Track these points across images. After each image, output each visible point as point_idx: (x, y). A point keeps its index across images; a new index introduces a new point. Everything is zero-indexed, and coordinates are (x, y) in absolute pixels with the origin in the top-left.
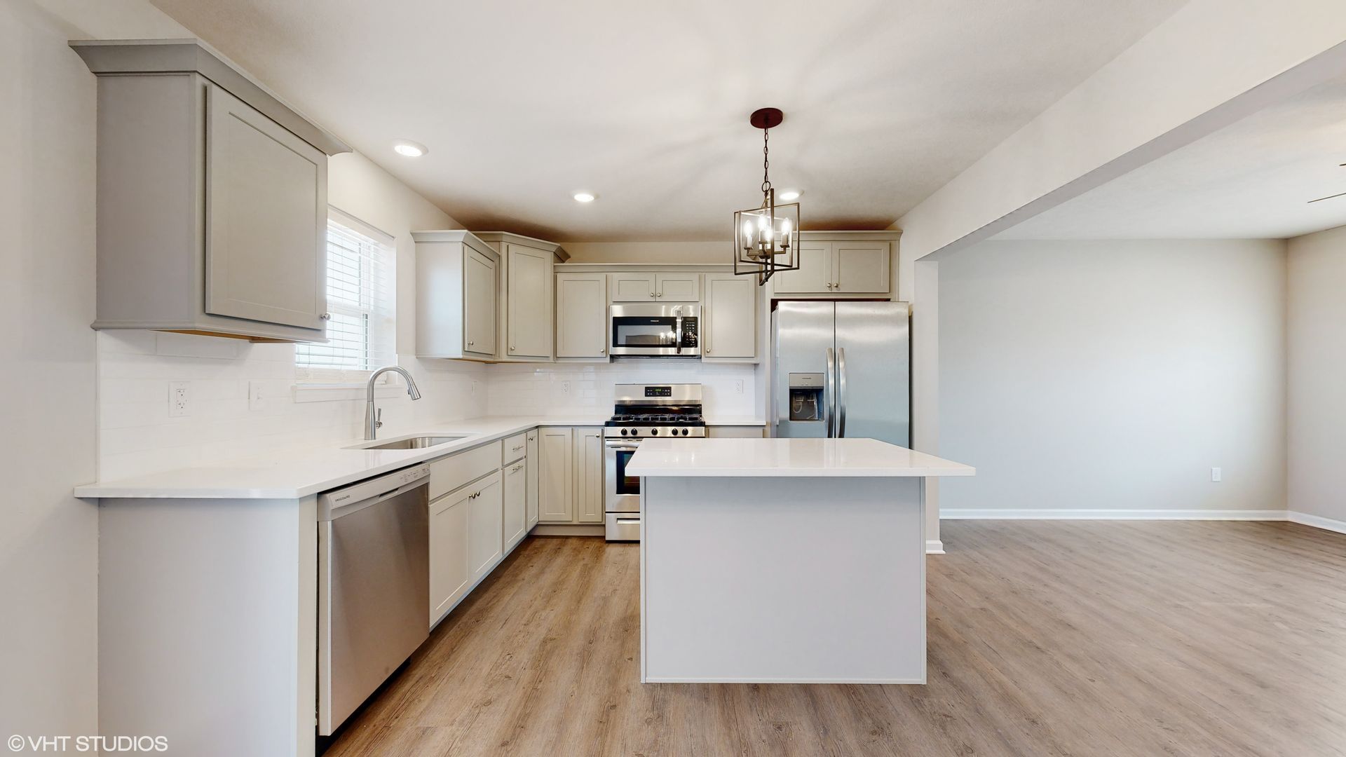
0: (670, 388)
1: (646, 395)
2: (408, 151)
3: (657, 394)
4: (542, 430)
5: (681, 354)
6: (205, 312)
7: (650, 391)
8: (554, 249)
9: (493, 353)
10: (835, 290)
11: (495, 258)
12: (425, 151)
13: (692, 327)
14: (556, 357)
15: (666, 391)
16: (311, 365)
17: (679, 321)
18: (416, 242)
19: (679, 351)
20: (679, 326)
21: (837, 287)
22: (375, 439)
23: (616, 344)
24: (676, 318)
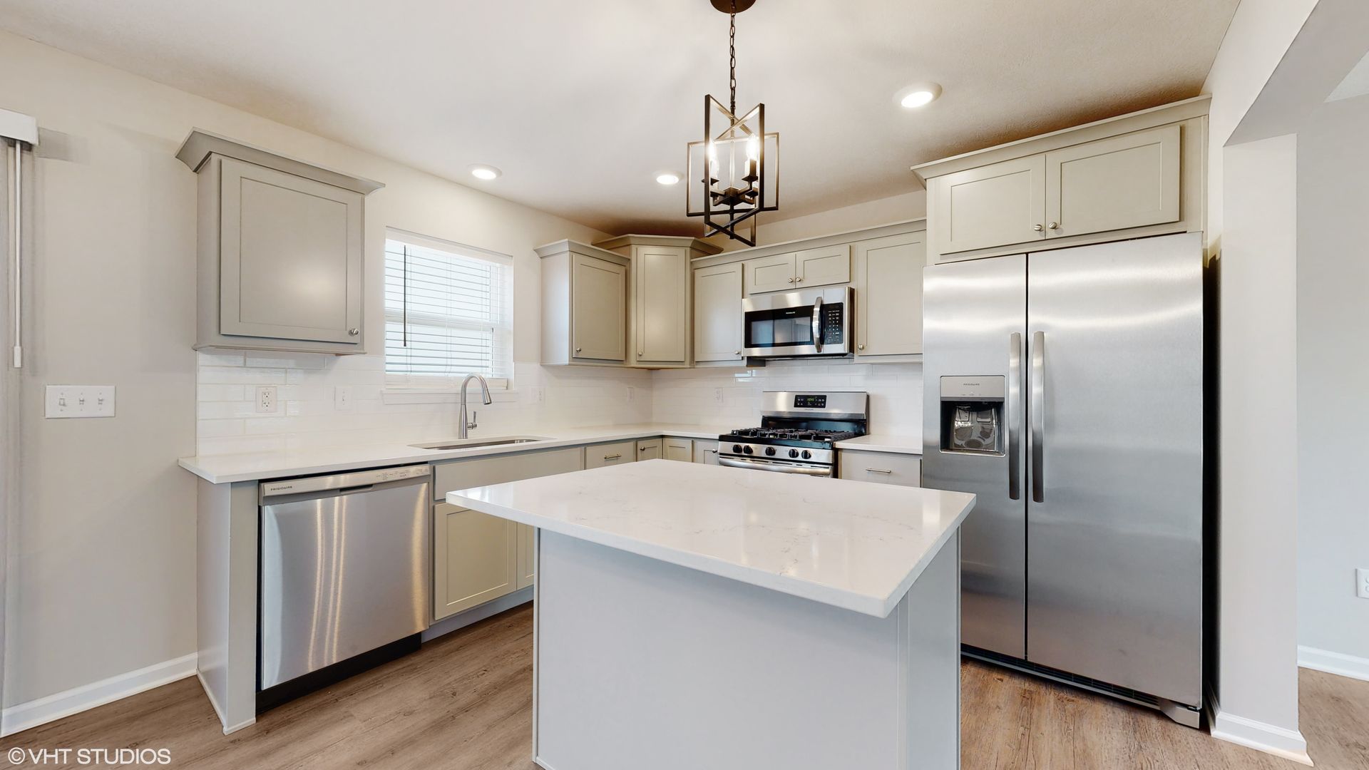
0: (824, 397)
1: (796, 406)
2: (484, 175)
3: (809, 404)
4: (666, 440)
5: (822, 353)
6: (220, 333)
7: (801, 401)
8: (690, 244)
9: (624, 359)
10: (1052, 234)
11: (625, 263)
12: (499, 173)
13: (835, 316)
14: (693, 361)
15: (819, 401)
16: (412, 373)
17: (817, 309)
18: (541, 258)
19: (819, 349)
20: (816, 316)
21: (1054, 228)
22: (466, 438)
23: (749, 343)
24: (813, 307)
